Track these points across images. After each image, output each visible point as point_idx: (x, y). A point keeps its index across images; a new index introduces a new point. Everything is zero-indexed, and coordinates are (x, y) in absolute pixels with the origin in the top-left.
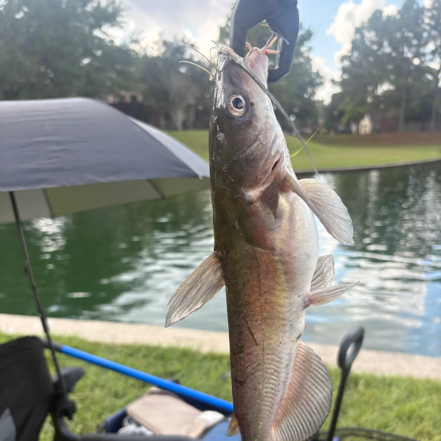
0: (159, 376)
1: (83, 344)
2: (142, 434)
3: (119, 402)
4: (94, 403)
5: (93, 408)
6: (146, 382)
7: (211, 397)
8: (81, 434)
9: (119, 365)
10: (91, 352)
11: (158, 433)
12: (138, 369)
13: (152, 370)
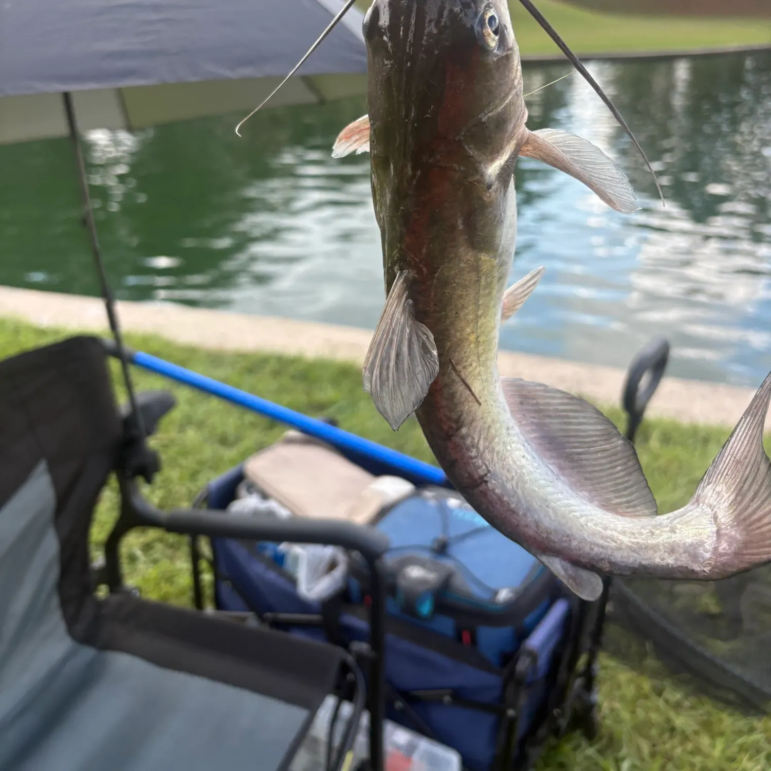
0: (298, 409)
1: (167, 349)
2: (270, 513)
3: (229, 454)
4: (184, 453)
5: (183, 462)
6: (276, 420)
7: (387, 451)
8: (161, 506)
9: (228, 388)
10: (183, 363)
11: (299, 513)
12: (262, 396)
13: (287, 398)
